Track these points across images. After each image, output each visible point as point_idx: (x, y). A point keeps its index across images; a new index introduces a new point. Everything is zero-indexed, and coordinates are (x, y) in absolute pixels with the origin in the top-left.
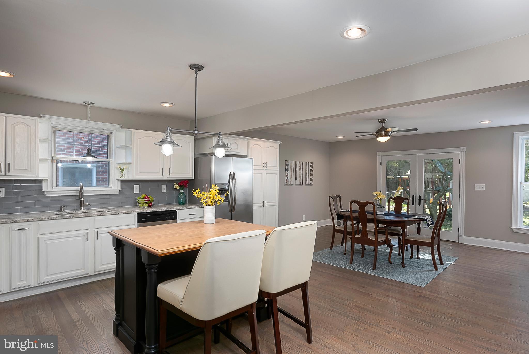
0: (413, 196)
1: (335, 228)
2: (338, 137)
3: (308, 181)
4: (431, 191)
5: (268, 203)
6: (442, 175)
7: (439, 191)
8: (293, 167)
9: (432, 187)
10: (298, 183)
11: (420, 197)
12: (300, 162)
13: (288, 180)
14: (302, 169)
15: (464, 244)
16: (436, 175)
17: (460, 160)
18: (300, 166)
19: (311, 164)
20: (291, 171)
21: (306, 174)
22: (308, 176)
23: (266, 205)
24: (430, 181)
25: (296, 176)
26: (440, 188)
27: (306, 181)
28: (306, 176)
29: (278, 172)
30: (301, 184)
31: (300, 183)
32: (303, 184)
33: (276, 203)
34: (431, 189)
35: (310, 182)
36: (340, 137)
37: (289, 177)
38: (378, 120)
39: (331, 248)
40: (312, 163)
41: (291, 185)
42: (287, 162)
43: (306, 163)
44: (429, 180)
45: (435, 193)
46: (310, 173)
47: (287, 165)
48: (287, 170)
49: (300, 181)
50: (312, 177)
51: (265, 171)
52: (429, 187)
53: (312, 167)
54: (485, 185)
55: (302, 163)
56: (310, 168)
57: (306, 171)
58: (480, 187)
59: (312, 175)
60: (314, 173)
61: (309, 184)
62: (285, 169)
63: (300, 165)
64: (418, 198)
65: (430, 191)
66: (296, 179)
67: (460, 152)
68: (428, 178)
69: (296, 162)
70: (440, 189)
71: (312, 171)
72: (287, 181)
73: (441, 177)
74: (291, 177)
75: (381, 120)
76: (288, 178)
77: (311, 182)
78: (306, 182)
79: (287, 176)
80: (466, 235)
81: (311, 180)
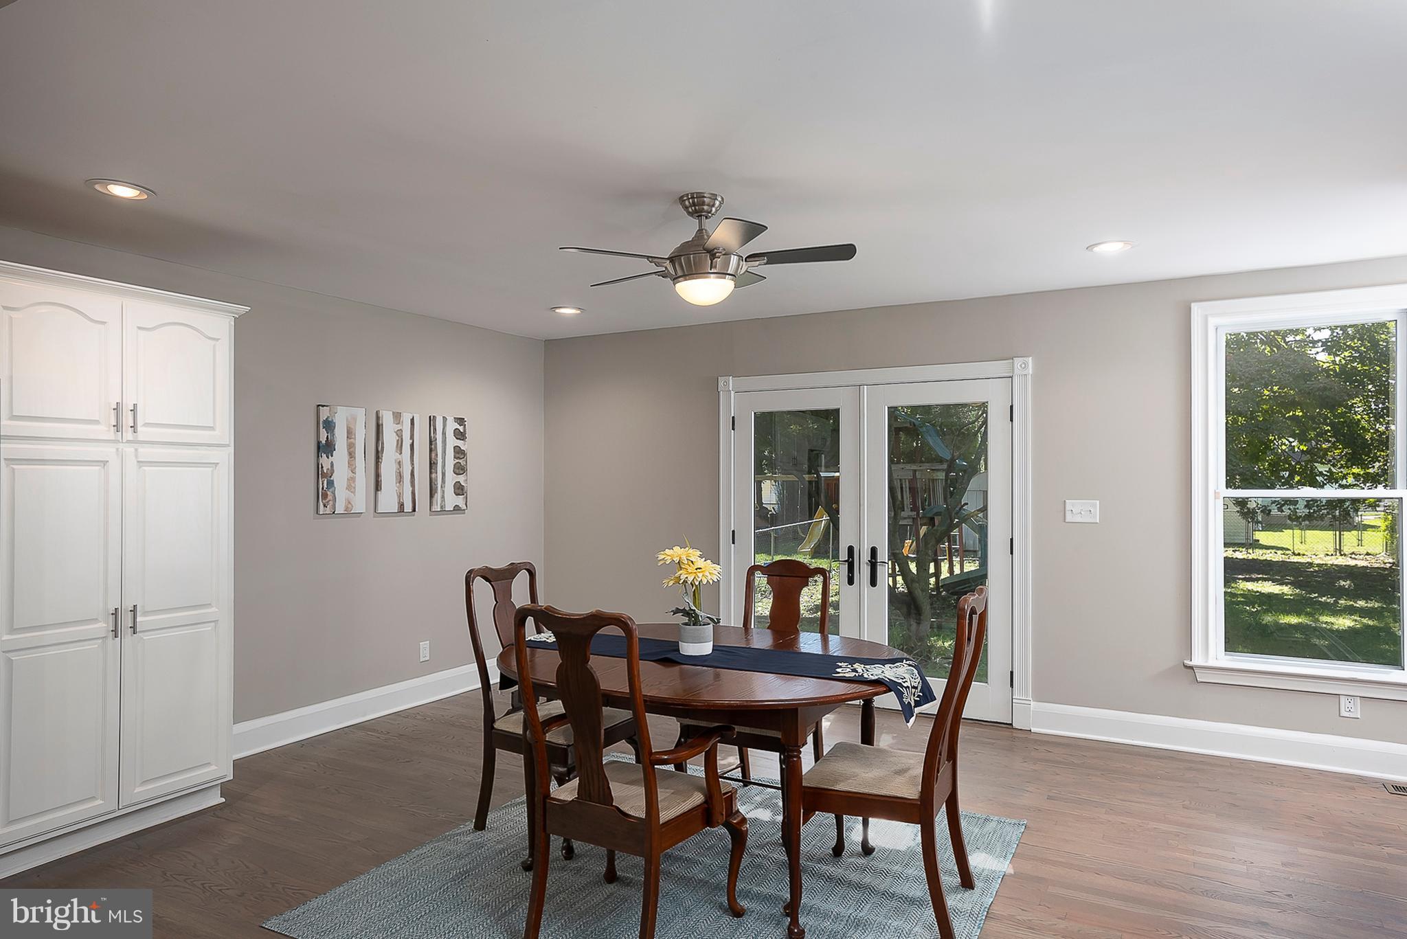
0: (851, 549)
1: (497, 725)
2: (557, 311)
3: (443, 497)
4: (912, 520)
5: (145, 613)
6: (943, 470)
7: (932, 519)
8: (363, 435)
9: (914, 508)
10: (388, 501)
11: (874, 551)
12: (397, 417)
13: (334, 493)
14: (412, 446)
15: (1033, 730)
16: (924, 468)
17: (1012, 407)
18: (399, 433)
19: (458, 427)
20: (351, 455)
21: (432, 465)
22: (444, 474)
23: (134, 628)
24: (908, 489)
25: (378, 475)
26: (935, 511)
27: (431, 496)
28: (433, 476)
29: (225, 457)
30: (408, 508)
31: (401, 505)
32: (414, 510)
33: (214, 609)
34: (911, 513)
35: (451, 500)
36: (568, 311)
37: (340, 478)
38: (681, 200)
39: (480, 825)
40: (461, 421)
41: (348, 514)
42: (325, 414)
43: (432, 420)
44: (904, 486)
45: (922, 525)
46: (450, 461)
47: (329, 425)
48: (326, 448)
49: (400, 496)
50: (461, 479)
51: (129, 450)
52: (905, 508)
53: (460, 435)
54: (1098, 502)
55: (412, 420)
56: (452, 441)
57: (433, 455)
58: (1082, 511)
59: (460, 469)
60: (472, 462)
61: (449, 507)
62: (319, 443)
63: (399, 427)
64: (866, 556)
65: (908, 520)
66: (378, 487)
67: (1012, 377)
68: (900, 480)
69: (377, 413)
70: (938, 514)
71: (459, 453)
72: (330, 497)
73: (942, 475)
74: (352, 480)
75: (693, 198)
76: (331, 484)
77: (460, 501)
78: (434, 502)
79: (328, 476)
80: (1041, 695)
81: (459, 490)
